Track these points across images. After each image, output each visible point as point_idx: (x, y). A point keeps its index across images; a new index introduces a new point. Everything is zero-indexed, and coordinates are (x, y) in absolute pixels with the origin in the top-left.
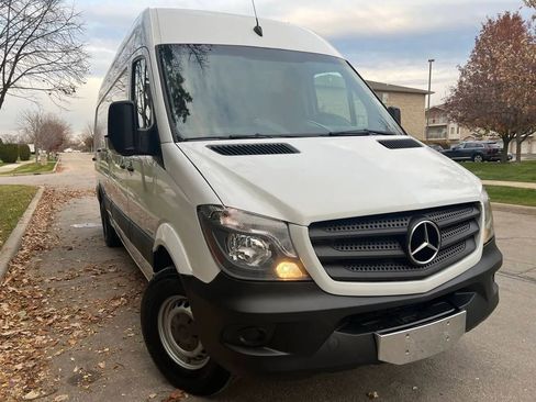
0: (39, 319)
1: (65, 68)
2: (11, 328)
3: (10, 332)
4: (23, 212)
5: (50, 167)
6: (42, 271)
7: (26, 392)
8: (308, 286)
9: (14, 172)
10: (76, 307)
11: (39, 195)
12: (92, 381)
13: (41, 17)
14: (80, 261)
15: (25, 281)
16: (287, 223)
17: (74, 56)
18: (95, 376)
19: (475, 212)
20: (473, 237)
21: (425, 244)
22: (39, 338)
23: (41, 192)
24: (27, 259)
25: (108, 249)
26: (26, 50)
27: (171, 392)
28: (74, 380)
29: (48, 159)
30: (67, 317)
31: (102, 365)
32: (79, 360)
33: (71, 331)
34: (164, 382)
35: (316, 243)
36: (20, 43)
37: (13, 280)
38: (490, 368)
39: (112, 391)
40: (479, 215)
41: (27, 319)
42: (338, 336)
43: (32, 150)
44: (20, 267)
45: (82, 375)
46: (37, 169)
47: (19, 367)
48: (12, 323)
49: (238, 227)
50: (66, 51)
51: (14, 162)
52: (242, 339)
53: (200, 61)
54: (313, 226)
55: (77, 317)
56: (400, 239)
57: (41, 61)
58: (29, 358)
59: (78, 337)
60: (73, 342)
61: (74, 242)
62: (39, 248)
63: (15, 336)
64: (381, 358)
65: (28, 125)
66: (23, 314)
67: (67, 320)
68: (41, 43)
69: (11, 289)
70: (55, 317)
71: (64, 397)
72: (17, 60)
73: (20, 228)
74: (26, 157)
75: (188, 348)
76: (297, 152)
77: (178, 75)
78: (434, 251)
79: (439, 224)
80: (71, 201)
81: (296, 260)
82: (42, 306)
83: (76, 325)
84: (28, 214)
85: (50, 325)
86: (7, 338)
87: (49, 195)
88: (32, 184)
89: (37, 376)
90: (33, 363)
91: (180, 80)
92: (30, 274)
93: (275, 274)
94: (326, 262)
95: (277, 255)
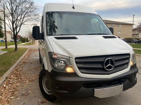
0: (19, 79)
1: (35, 20)
2: (12, 81)
3: (12, 82)
4: (23, 54)
5: (32, 44)
6: (23, 68)
7: (11, 96)
8: (74, 74)
9: (24, 45)
10: (28, 77)
11: (28, 50)
12: (27, 95)
13: (30, 7)
14: (33, 66)
15: (19, 70)
16: (69, 57)
17: (37, 17)
18: (28, 94)
19: (128, 56)
20: (127, 64)
21: (109, 65)
22: (18, 84)
23: (29, 49)
24: (21, 65)
25: (40, 64)
26: (26, 15)
27: (44, 100)
28: (23, 95)
29: (32, 42)
30: (25, 79)
31: (30, 92)
32: (25, 90)
33: (26, 83)
34: (43, 97)
35: (77, 63)
36: (25, 13)
37: (16, 70)
38: (134, 102)
39: (30, 98)
40: (130, 57)
41: (16, 79)
42: (83, 89)
43: (29, 40)
44: (19, 67)
45: (25, 94)
46: (29, 44)
47: (11, 90)
48: (13, 80)
49: (57, 58)
50: (35, 15)
51: (25, 42)
52: (57, 87)
53: (61, 17)
54: (76, 58)
55: (28, 80)
56: (102, 63)
57: (29, 18)
58: (14, 88)
59: (27, 85)
60: (25, 86)
61: (33, 62)
62: (24, 63)
63: (13, 83)
64: (95, 96)
65: (28, 34)
66: (16, 78)
67: (25, 80)
68: (29, 13)
69: (15, 72)
70: (23, 79)
71: (19, 99)
72: (24, 18)
73: (21, 58)
74: (27, 41)
75: (49, 89)
76: (77, 39)
77: (54, 21)
78: (113, 67)
79: (114, 59)
80: (35, 52)
81: (72, 67)
82: (21, 76)
83: (27, 81)
84: (24, 55)
85: (21, 81)
86: (11, 83)
87: (30, 50)
88: (27, 48)
89: (15, 93)
90: (15, 90)
91: (54, 22)
92: (20, 69)
93: (66, 71)
94: (79, 68)
95: (67, 66)
